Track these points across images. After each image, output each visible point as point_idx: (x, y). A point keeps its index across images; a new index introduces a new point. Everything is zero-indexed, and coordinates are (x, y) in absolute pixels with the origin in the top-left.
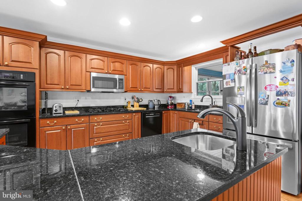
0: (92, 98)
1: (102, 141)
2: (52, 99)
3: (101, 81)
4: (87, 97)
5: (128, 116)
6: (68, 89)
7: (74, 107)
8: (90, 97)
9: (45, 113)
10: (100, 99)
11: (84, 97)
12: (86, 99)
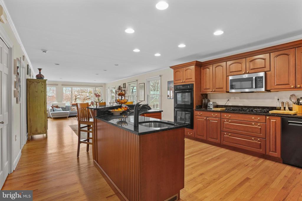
0: (240, 98)
1: (230, 136)
2: (213, 99)
3: (240, 82)
4: (236, 98)
5: (259, 118)
6: (214, 91)
7: (223, 105)
8: (238, 98)
9: (202, 107)
10: (248, 99)
11: (234, 97)
12: (235, 99)
